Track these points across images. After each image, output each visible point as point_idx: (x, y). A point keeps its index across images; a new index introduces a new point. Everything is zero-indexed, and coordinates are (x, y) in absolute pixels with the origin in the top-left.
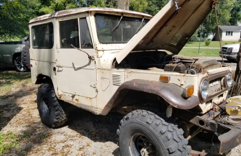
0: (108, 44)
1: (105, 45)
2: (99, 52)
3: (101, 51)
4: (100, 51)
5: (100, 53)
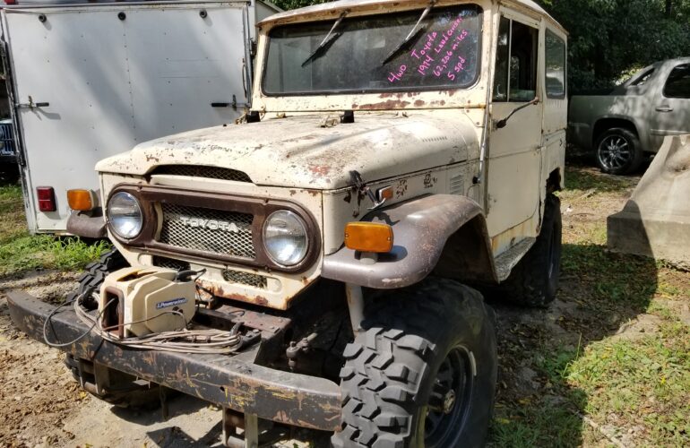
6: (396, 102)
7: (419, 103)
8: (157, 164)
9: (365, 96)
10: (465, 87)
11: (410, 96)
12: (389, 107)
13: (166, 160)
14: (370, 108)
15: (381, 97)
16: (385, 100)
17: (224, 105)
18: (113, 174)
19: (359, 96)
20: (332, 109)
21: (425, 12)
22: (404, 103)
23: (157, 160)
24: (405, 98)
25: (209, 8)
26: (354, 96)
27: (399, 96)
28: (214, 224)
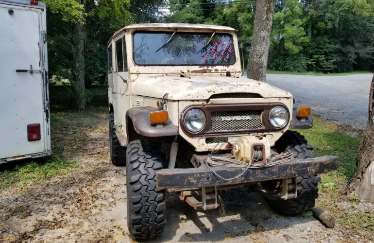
0: (147, 67)
1: (142, 67)
2: (131, 75)
3: (135, 74)
4: (132, 73)
5: (133, 77)
6: (206, 70)
7: (216, 70)
8: (214, 93)
9: (192, 67)
10: (232, 64)
11: (212, 67)
12: (204, 71)
13: (218, 92)
14: (196, 72)
15: (200, 67)
16: (202, 69)
17: (25, 71)
18: (186, 100)
19: (189, 67)
20: (177, 72)
21: (213, 34)
22: (210, 70)
23: (214, 92)
24: (210, 68)
25: (15, 9)
26: (187, 67)
27: (207, 67)
28: (238, 118)
